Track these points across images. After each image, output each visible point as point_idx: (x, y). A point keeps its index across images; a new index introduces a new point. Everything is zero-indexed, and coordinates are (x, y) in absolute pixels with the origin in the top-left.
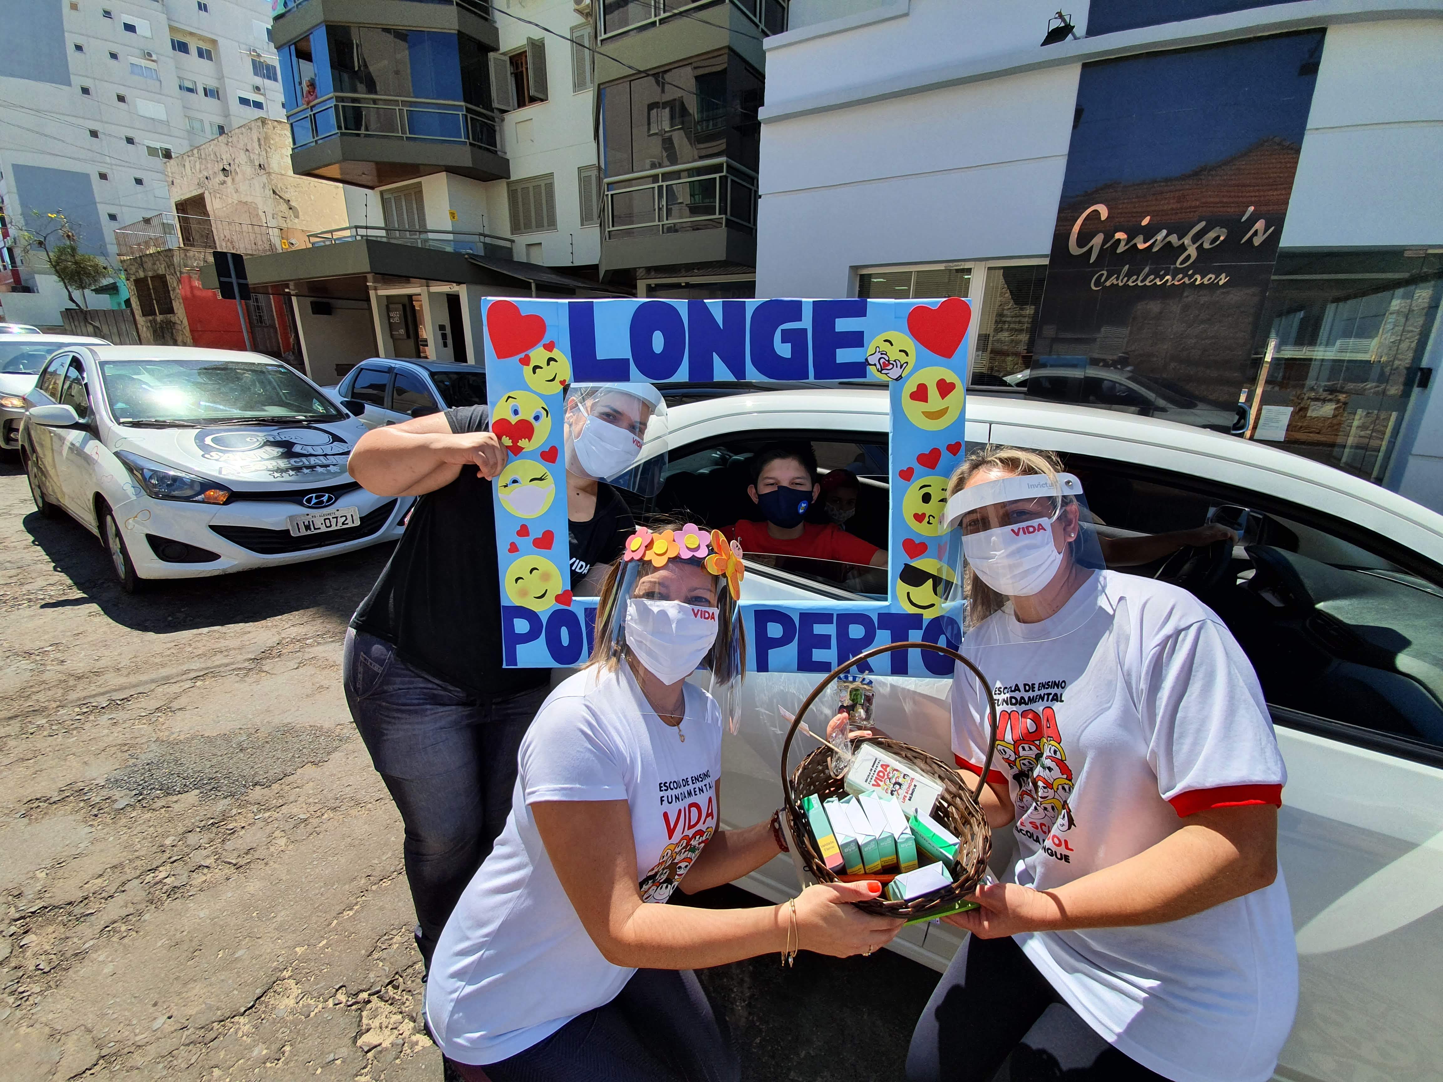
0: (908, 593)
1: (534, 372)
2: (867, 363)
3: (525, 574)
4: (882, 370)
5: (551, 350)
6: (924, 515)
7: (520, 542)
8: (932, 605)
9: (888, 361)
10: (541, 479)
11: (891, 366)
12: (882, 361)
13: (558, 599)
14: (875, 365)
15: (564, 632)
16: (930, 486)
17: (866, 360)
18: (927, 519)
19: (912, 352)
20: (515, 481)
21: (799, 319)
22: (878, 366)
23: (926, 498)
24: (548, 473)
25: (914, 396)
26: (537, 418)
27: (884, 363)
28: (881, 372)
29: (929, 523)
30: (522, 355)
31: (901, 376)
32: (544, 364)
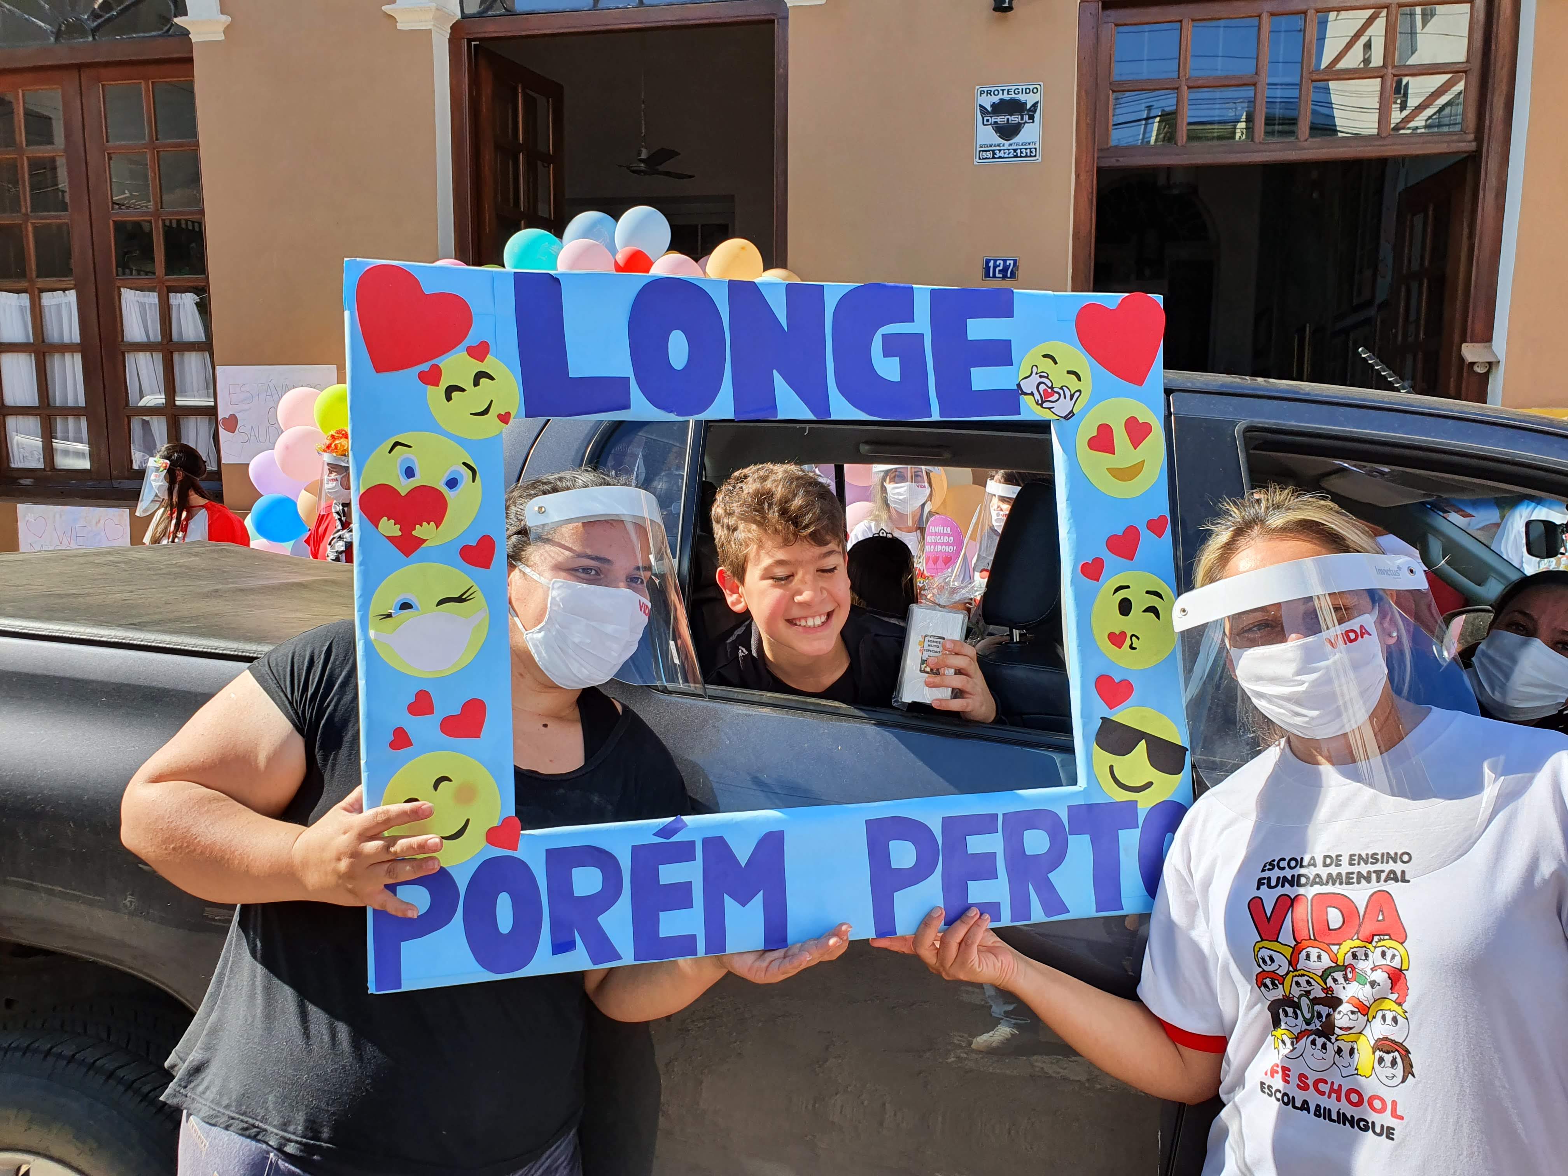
0: (1111, 767)
1: (449, 399)
2: (1019, 390)
4: (1043, 402)
5: (481, 358)
6: (1123, 635)
7: (413, 724)
8: (1149, 785)
9: (1052, 388)
10: (460, 600)
11: (1056, 396)
12: (1042, 387)
13: (492, 836)
14: (1032, 394)
15: (504, 903)
16: (1128, 587)
17: (1019, 385)
18: (1128, 642)
19: (1085, 373)
20: (406, 606)
21: (911, 317)
22: (1037, 397)
23: (1125, 607)
24: (476, 587)
25: (1096, 444)
26: (452, 483)
27: (1045, 390)
28: (1041, 405)
29: (1131, 647)
30: (425, 367)
31: (1072, 411)
32: (467, 384)
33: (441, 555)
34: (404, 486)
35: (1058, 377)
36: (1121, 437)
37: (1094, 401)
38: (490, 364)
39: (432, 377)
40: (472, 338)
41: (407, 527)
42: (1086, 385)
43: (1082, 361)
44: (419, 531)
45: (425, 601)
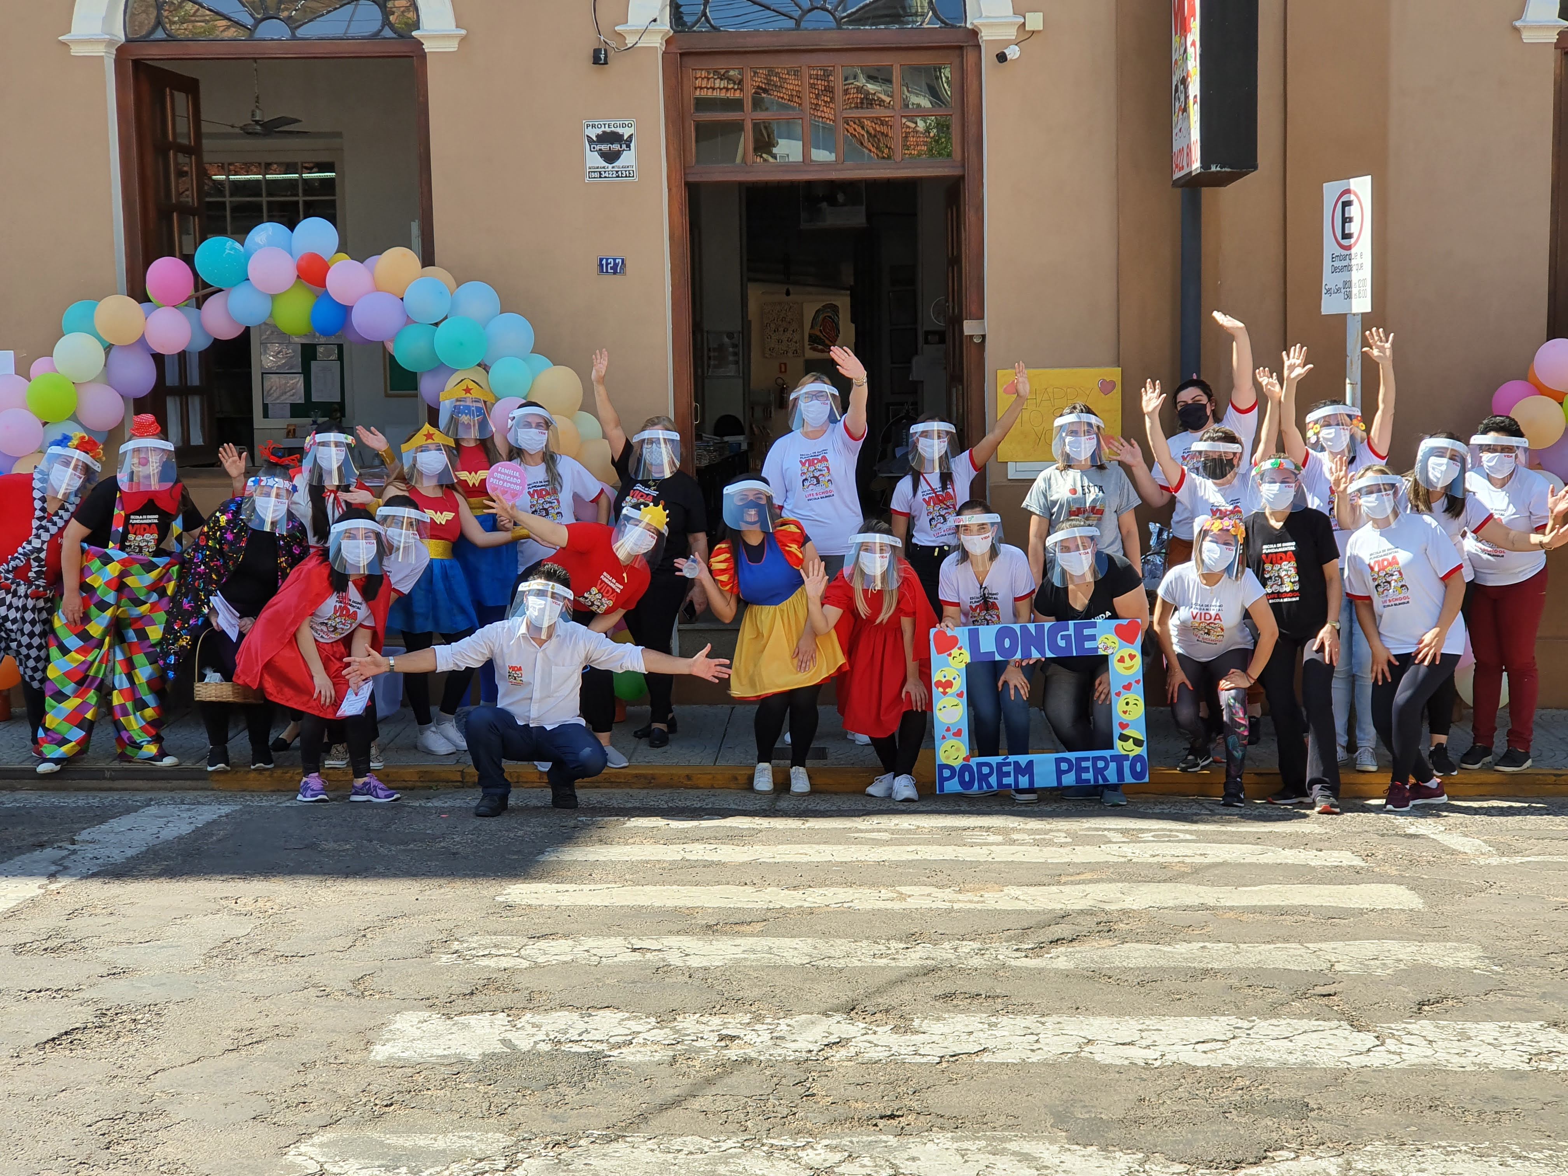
0: (1123, 746)
3: (948, 749)
7: (946, 734)
10: (955, 705)
13: (964, 759)
15: (966, 775)
16: (1129, 698)
18: (1129, 713)
19: (1117, 643)
20: (944, 707)
23: (1127, 704)
25: (1119, 661)
30: (948, 653)
33: (952, 695)
34: (944, 680)
35: (1109, 644)
36: (1127, 659)
37: (1119, 649)
38: (963, 651)
39: (950, 655)
40: (958, 646)
41: (945, 689)
42: (1117, 645)
43: (1116, 639)
44: (947, 690)
45: (948, 706)
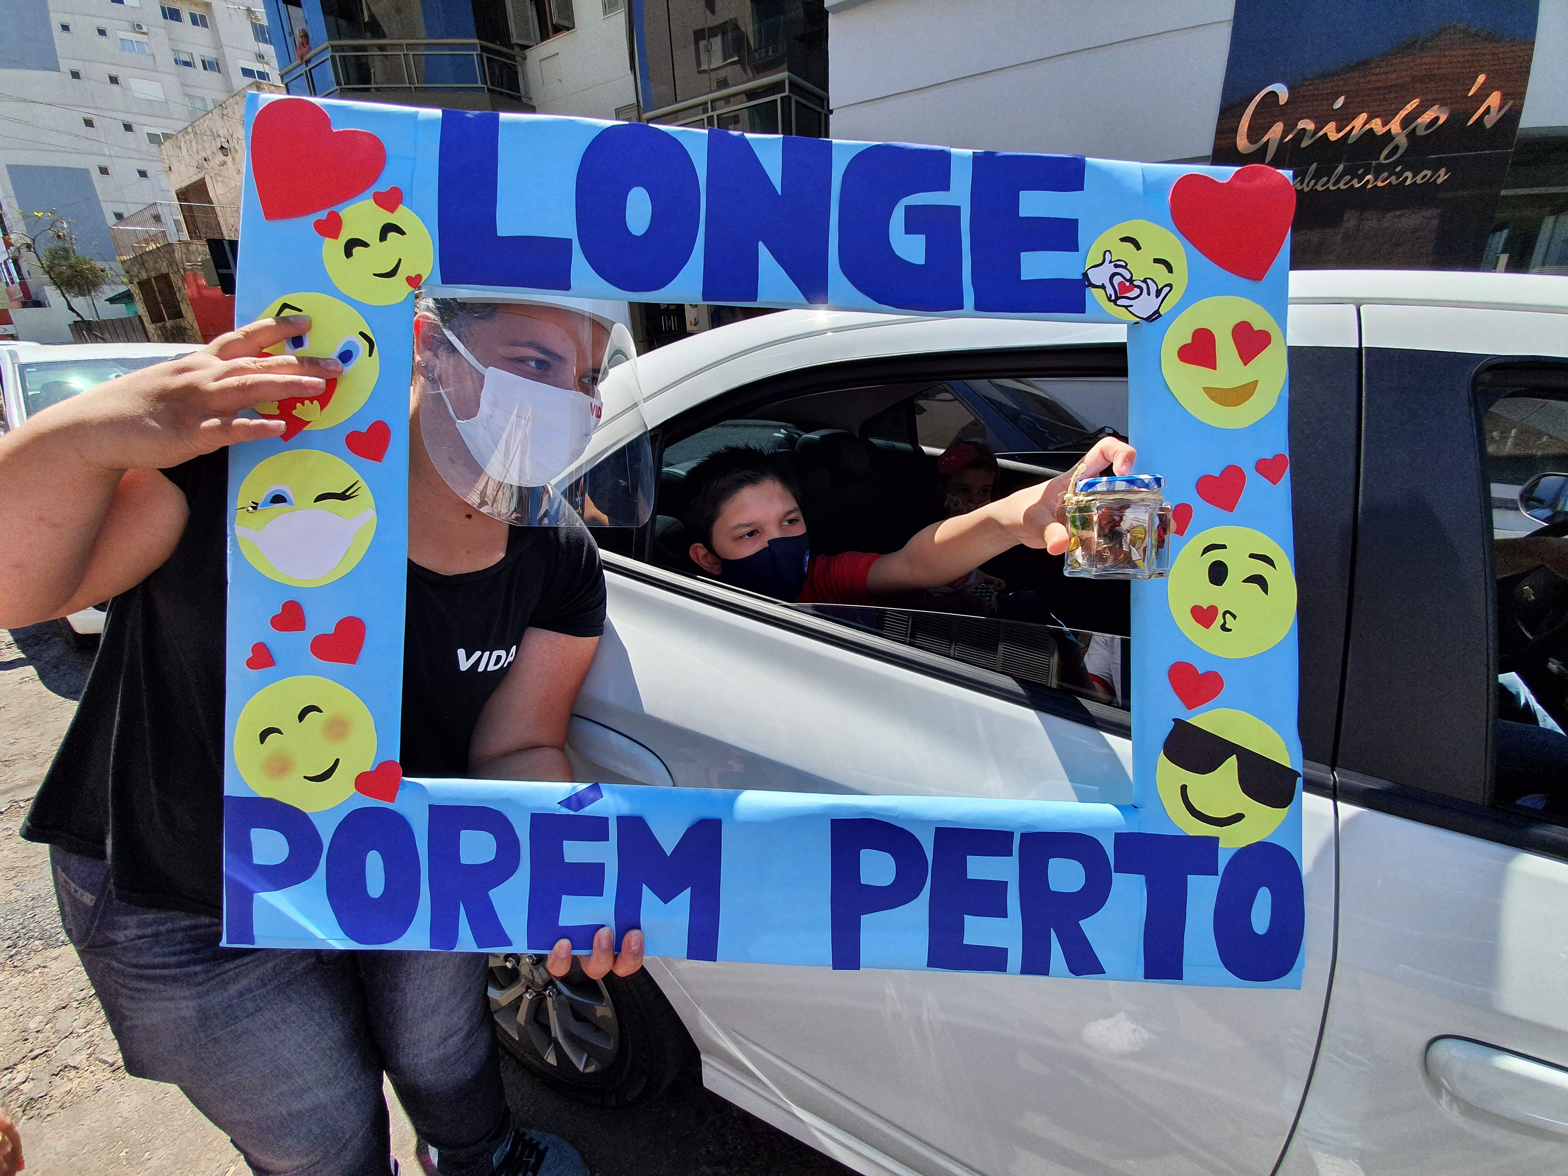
0: (1184, 788)
1: (348, 253)
2: (1085, 281)
3: (286, 719)
4: (1117, 298)
5: (392, 209)
6: (1213, 610)
7: (278, 640)
8: (1238, 817)
9: (1131, 281)
10: (343, 496)
11: (1137, 291)
12: (1117, 280)
13: (364, 783)
14: (1103, 287)
15: (374, 864)
16: (1224, 547)
17: (1085, 275)
18: (1219, 620)
19: (1180, 262)
20: (278, 499)
21: (945, 186)
22: (1110, 291)
23: (1218, 573)
24: (362, 483)
25: (1189, 354)
26: (346, 356)
27: (1121, 284)
28: (1115, 302)
29: (1224, 628)
30: (323, 215)
31: (1157, 312)
32: (371, 235)
33: (326, 441)
35: (1142, 268)
36: (1225, 347)
37: (1190, 298)
38: (402, 216)
40: (383, 185)
42: (1180, 279)
45: (302, 495)
